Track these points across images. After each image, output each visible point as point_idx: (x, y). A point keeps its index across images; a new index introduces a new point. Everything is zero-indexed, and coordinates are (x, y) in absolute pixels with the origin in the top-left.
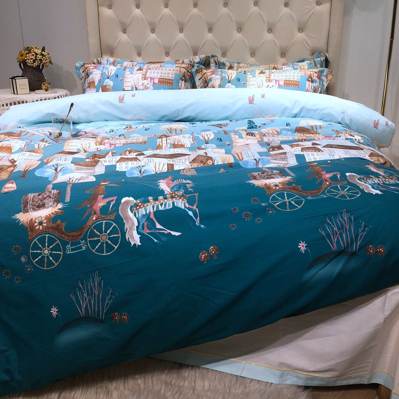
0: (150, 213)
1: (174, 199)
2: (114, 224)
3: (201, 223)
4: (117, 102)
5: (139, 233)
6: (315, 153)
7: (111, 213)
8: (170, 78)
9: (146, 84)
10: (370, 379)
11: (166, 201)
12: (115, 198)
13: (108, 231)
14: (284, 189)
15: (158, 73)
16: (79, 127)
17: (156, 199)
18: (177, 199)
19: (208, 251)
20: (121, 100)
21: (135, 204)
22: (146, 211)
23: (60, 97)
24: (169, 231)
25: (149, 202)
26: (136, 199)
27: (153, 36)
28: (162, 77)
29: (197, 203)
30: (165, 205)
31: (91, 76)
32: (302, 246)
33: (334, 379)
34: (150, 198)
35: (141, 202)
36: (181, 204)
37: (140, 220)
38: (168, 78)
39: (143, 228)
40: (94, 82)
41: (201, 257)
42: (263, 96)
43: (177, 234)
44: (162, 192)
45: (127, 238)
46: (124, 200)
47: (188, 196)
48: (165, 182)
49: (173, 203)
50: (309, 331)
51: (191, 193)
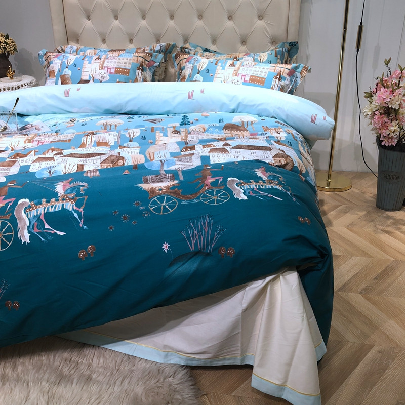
0: (41, 214)
1: (65, 201)
2: (9, 224)
3: (84, 224)
4: (62, 96)
5: (29, 232)
6: (221, 155)
7: (8, 213)
8: (127, 68)
9: (102, 74)
10: (243, 360)
11: (57, 203)
12: (13, 199)
13: (4, 230)
14: (165, 193)
15: (115, 63)
16: (27, 120)
17: (48, 202)
18: (67, 202)
19: (86, 250)
20: (67, 94)
21: (29, 205)
22: (37, 212)
23: (24, 85)
24: (55, 231)
25: (41, 204)
26: (31, 201)
27: (116, 23)
28: (119, 67)
29: (84, 205)
30: (55, 207)
31: (51, 65)
32: (166, 247)
33: (209, 360)
34: (44, 200)
35: (35, 204)
36: (69, 206)
37: (31, 220)
38: (124, 68)
39: (33, 228)
40: (54, 71)
41: (80, 254)
42: (202, 92)
43: (62, 234)
44: (55, 195)
45: (19, 237)
46: (20, 202)
47: (78, 198)
48: (62, 184)
49: (63, 205)
50: (187, 318)
51: (81, 195)
